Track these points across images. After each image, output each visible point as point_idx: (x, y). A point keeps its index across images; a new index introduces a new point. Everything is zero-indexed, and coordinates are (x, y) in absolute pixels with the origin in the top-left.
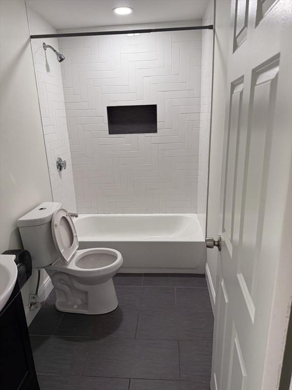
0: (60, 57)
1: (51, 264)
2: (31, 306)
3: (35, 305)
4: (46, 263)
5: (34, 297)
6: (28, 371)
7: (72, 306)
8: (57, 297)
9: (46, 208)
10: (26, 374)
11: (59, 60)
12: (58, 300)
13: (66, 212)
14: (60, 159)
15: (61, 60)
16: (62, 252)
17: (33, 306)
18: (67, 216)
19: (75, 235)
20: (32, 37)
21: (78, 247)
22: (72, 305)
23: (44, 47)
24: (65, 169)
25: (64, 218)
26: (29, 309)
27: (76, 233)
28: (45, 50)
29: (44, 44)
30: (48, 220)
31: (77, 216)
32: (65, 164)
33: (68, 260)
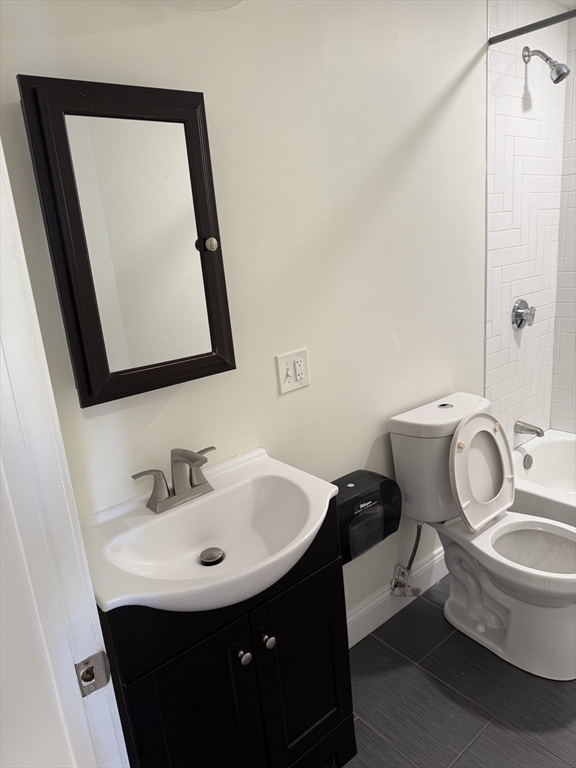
0: (558, 72)
1: (443, 522)
2: (396, 586)
3: (402, 589)
4: (435, 517)
5: (403, 573)
6: (335, 709)
7: (474, 625)
8: (452, 593)
9: (452, 406)
10: (330, 713)
11: (555, 78)
12: (451, 598)
13: (495, 421)
14: (523, 304)
15: (560, 76)
16: (463, 506)
17: (397, 589)
18: (495, 430)
19: (507, 475)
20: (492, 41)
21: (510, 504)
22: (474, 622)
23: (524, 57)
24: (530, 325)
25: (486, 434)
26: (391, 591)
27: (512, 474)
28: (526, 63)
29: (526, 49)
30: (447, 432)
31: (540, 434)
32: (533, 316)
33: (476, 527)
